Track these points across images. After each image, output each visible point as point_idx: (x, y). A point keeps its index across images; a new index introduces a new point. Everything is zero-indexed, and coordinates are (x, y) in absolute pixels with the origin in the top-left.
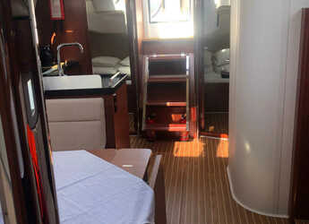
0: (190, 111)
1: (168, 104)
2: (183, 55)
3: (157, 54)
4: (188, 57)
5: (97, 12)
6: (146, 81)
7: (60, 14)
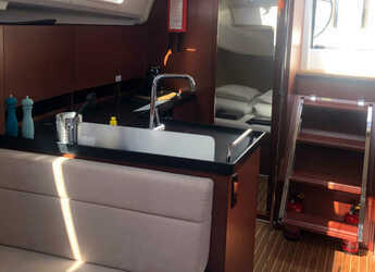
0: (367, 202)
1: (331, 185)
2: (361, 103)
3: (318, 95)
4: (370, 110)
5: (236, 26)
6: (295, 138)
7: (180, 24)
